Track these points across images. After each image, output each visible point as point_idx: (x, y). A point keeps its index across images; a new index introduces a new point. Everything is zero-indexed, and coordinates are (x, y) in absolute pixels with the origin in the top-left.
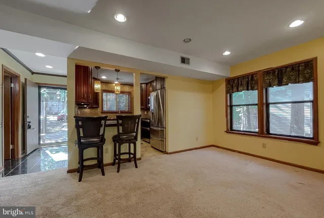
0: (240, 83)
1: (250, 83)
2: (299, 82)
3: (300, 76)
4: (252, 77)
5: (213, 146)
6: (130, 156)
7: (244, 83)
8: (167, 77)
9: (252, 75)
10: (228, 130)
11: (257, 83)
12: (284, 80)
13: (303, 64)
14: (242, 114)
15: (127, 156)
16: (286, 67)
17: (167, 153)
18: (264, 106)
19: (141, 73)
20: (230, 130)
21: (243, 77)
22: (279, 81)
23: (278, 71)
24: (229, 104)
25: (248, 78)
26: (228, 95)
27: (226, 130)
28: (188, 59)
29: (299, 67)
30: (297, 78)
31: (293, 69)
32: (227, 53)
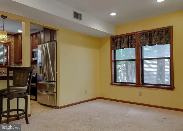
0: (122, 41)
1: (130, 42)
2: (162, 44)
3: (163, 39)
4: (132, 37)
5: (100, 98)
6: (18, 113)
7: (126, 41)
8: (58, 30)
9: (132, 35)
10: (112, 82)
11: (135, 42)
12: (153, 41)
13: (165, 30)
14: (121, 71)
15: (15, 113)
16: (154, 31)
17: (58, 108)
18: (140, 61)
19: (31, 23)
20: (115, 82)
21: (125, 36)
22: (150, 41)
23: (149, 33)
24: (113, 59)
25: (129, 37)
26: (113, 51)
27: (111, 83)
28: (81, 15)
29: (162, 32)
30: (161, 40)
31: (158, 33)
32: (113, 14)
